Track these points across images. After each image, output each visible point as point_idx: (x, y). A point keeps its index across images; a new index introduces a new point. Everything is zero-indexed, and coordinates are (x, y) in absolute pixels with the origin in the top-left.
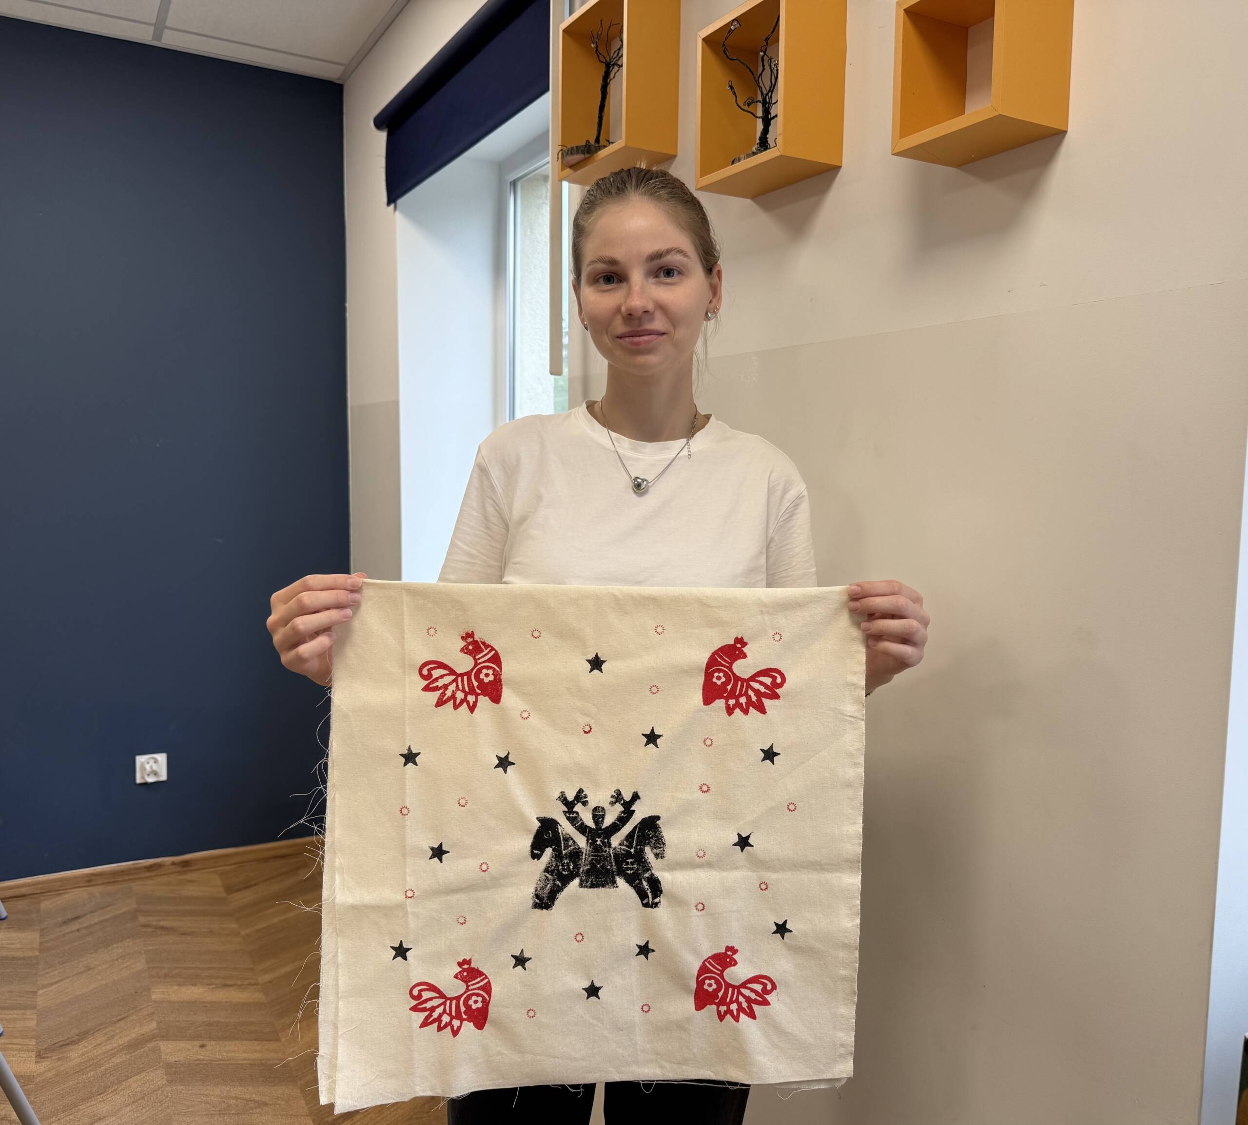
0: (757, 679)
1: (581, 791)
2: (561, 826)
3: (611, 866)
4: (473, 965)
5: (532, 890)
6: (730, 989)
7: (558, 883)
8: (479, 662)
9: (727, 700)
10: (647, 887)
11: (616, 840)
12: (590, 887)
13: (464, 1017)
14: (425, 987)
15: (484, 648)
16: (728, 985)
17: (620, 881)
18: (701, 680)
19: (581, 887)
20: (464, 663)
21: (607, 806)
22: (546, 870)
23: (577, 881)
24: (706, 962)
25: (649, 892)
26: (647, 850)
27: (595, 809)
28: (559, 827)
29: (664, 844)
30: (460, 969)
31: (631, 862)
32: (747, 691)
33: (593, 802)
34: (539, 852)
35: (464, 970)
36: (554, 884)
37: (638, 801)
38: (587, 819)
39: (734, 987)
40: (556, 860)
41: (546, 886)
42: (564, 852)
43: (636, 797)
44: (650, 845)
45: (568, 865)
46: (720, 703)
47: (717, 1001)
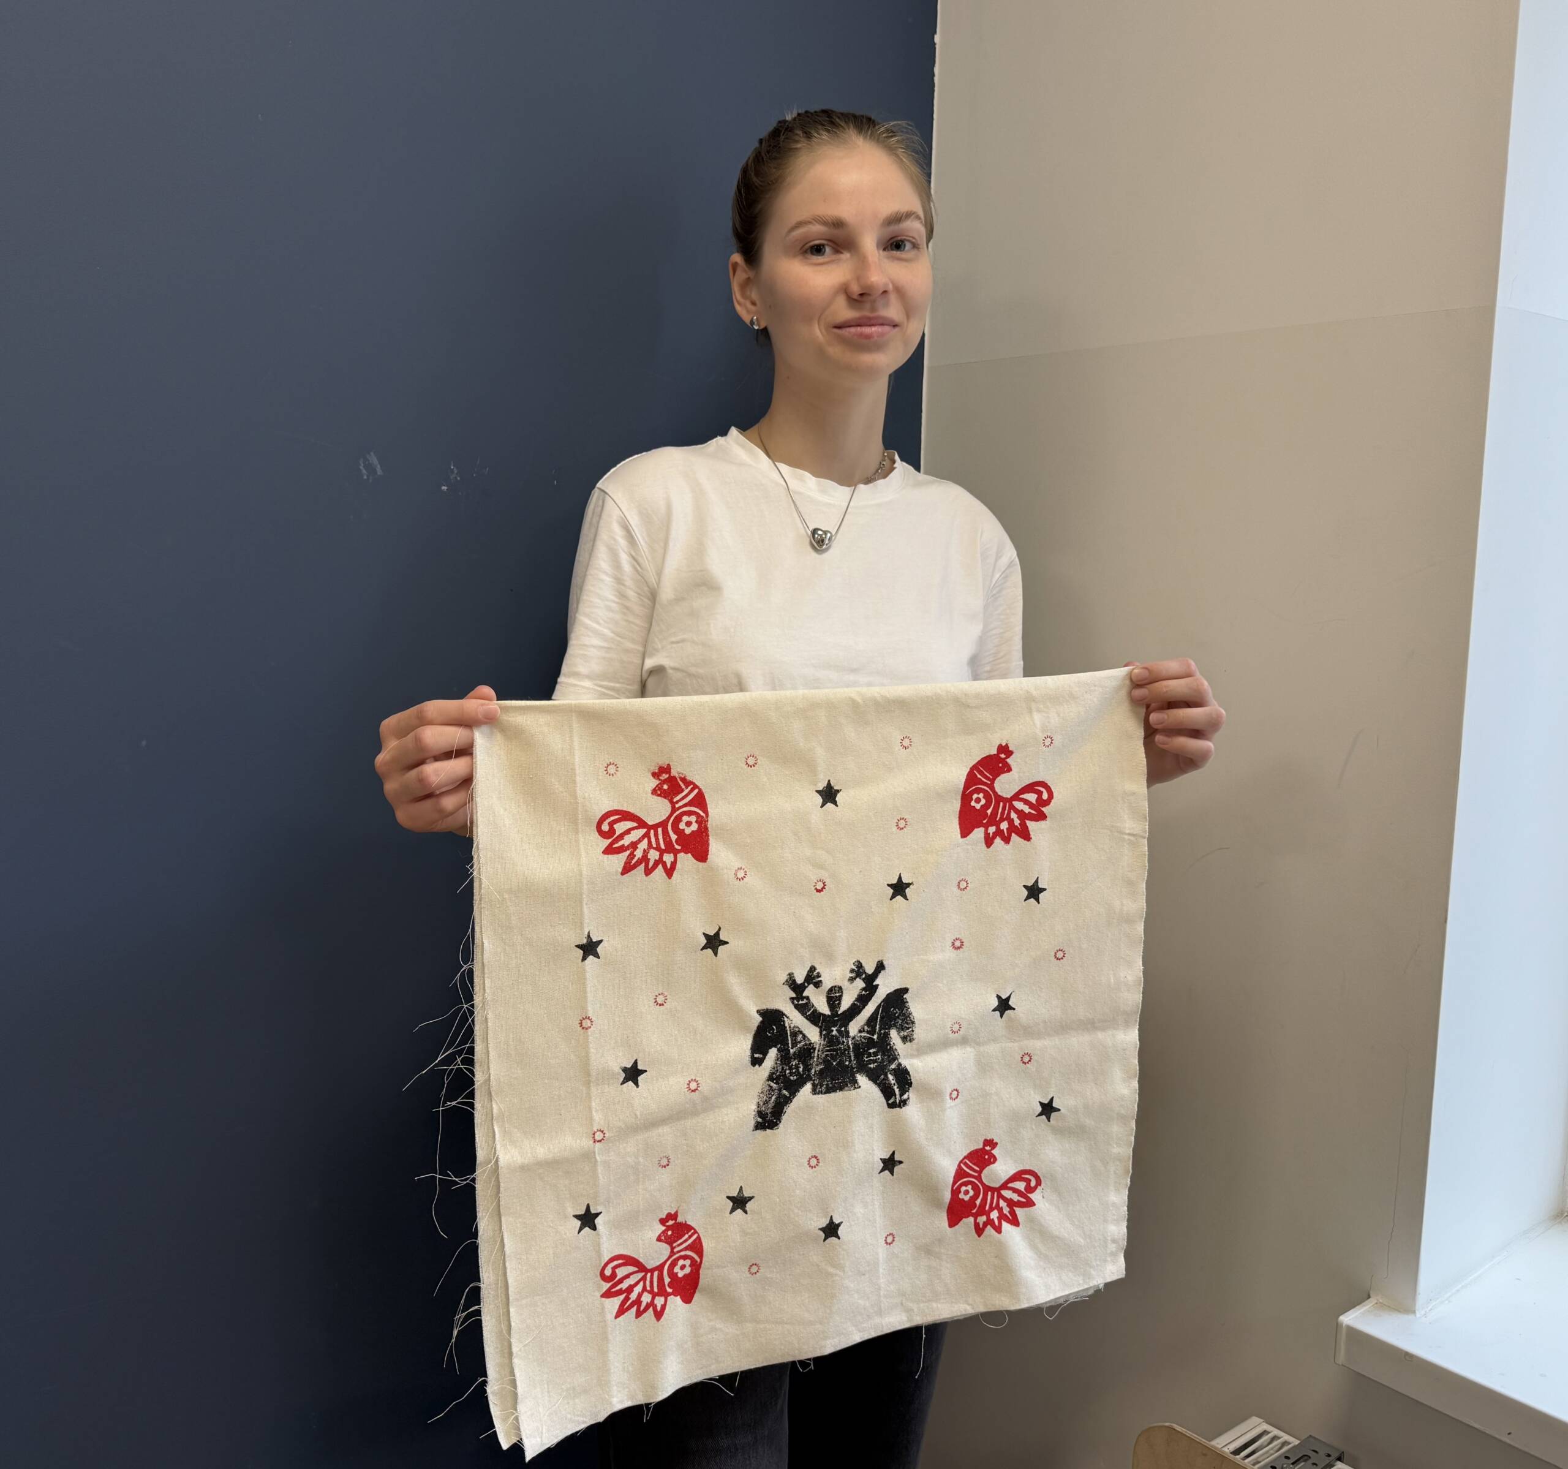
0: (1021, 796)
1: (812, 969)
2: (787, 1017)
3: (850, 1061)
4: (680, 1219)
5: (754, 1107)
6: (990, 1193)
7: (785, 1092)
8: (677, 806)
9: (986, 827)
10: (893, 1082)
11: (855, 1027)
12: (825, 1093)
13: (669, 1290)
14: (620, 1262)
15: (683, 787)
16: (988, 1189)
17: (862, 1079)
18: (957, 805)
19: (815, 1094)
20: (656, 810)
21: (845, 985)
22: (771, 1078)
23: (808, 1086)
24: (962, 1165)
25: (895, 1087)
26: (893, 1033)
27: (831, 990)
28: (786, 1019)
29: (913, 1023)
30: (664, 1228)
31: (874, 1053)
32: (1009, 813)
33: (828, 980)
34: (761, 1056)
35: (668, 1228)
36: (779, 1094)
37: (882, 972)
38: (821, 1004)
39: (993, 1190)
40: (782, 1063)
41: (771, 1098)
42: (792, 1051)
43: (880, 967)
44: (896, 1026)
45: (797, 1067)
46: (978, 833)
47: (974, 1211)
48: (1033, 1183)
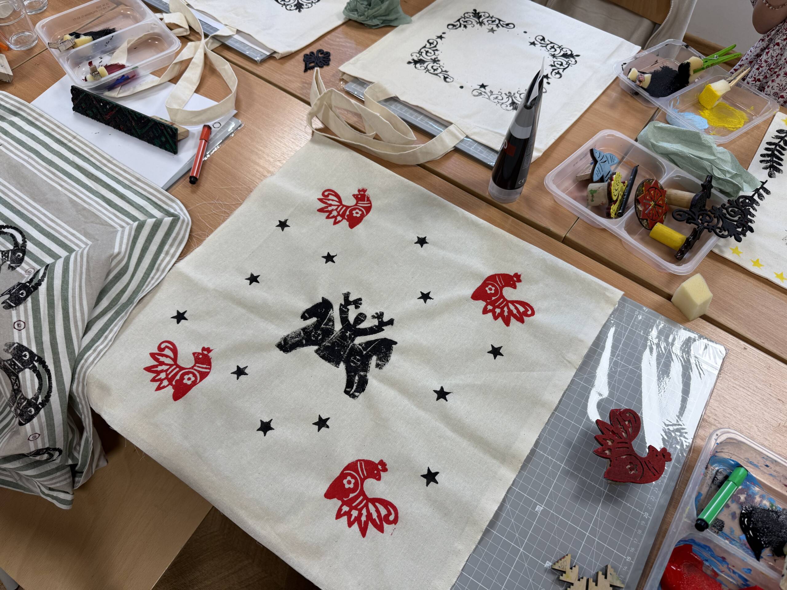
0: (515, 304)
9: (488, 304)
13: (174, 383)
14: (171, 346)
32: (504, 307)
35: (202, 354)
39: (365, 497)
48: (392, 518)
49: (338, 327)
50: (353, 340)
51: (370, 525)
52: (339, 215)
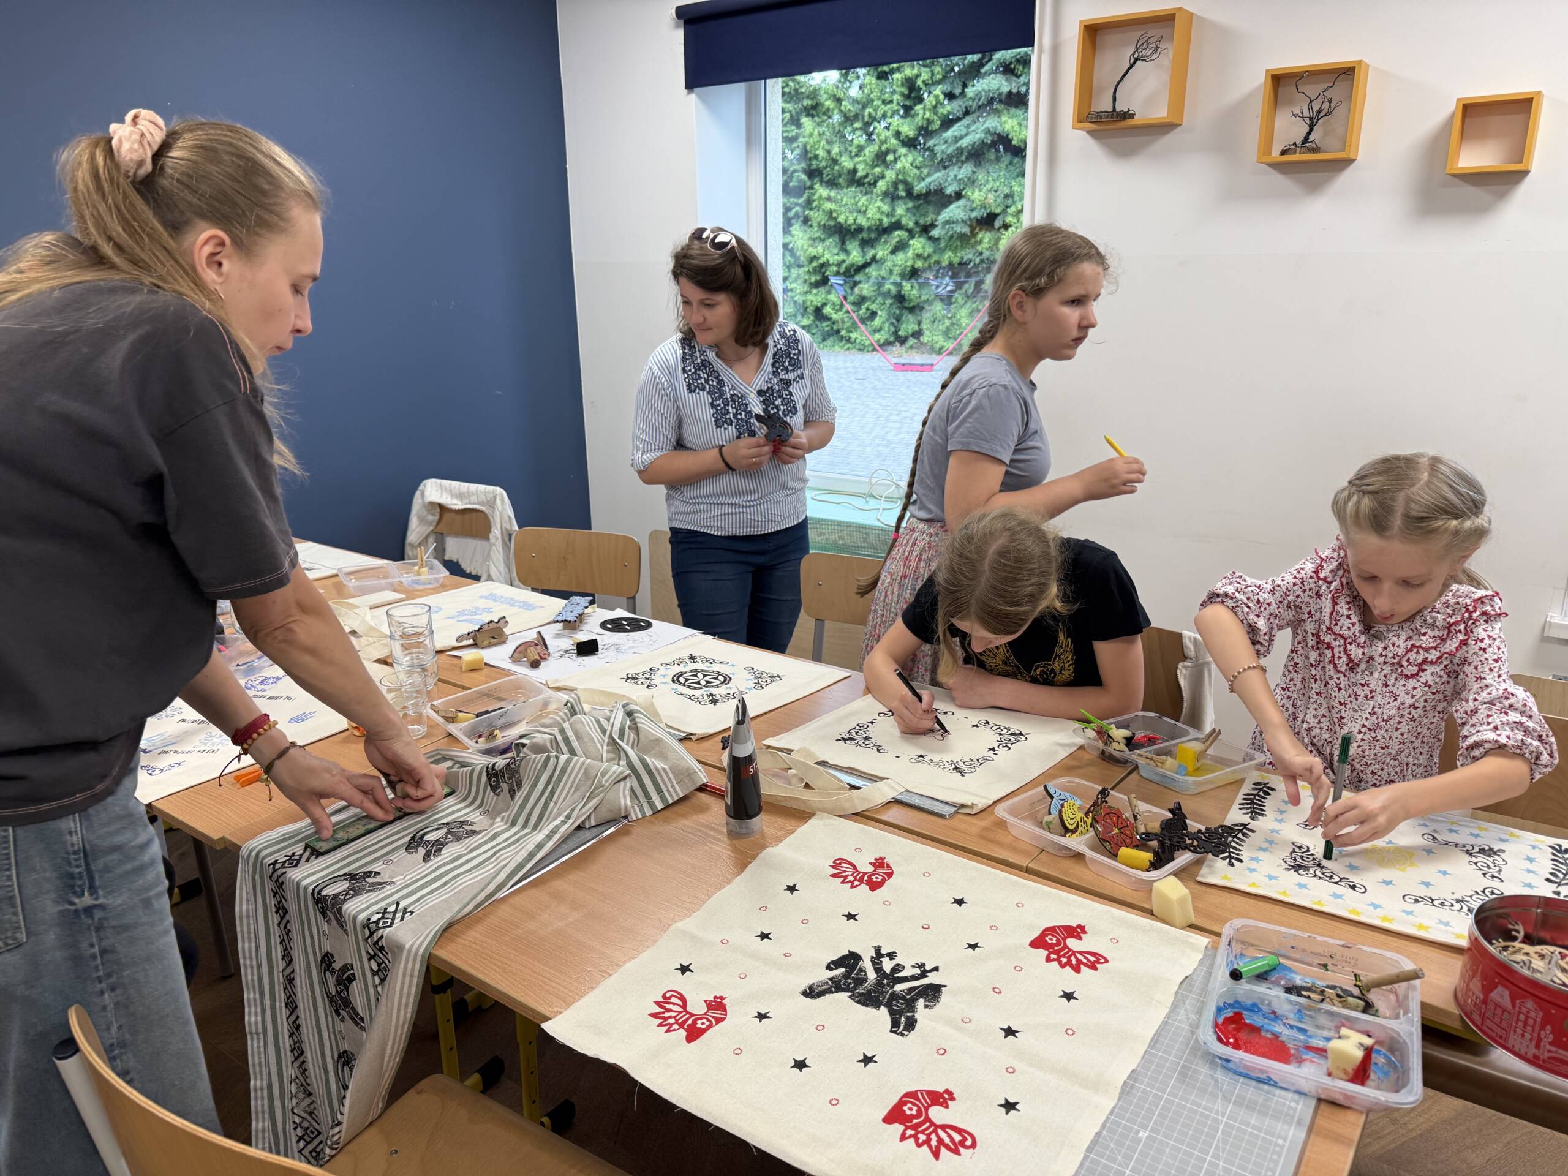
0: (1084, 954)
1: (894, 952)
2: (863, 962)
3: (884, 999)
4: (724, 1002)
5: (809, 984)
6: (928, 1124)
7: (833, 990)
8: (877, 871)
9: (1050, 953)
10: (903, 1022)
11: (899, 988)
12: (856, 1002)
13: (686, 1027)
14: (678, 995)
15: (885, 867)
16: (928, 1120)
17: (884, 1010)
18: (1035, 933)
19: (850, 998)
21: (908, 965)
22: (831, 979)
23: (849, 994)
24: (918, 1093)
25: (902, 1025)
26: (921, 1001)
27: (898, 964)
28: (861, 962)
29: (938, 1003)
30: (713, 1000)
31: (901, 1003)
32: (1070, 956)
33: (900, 960)
34: (834, 968)
35: (715, 1001)
36: (829, 988)
37: (935, 973)
38: (887, 966)
39: (932, 1124)
40: (843, 978)
41: (823, 986)
42: (853, 975)
43: (935, 970)
44: (925, 1000)
45: (850, 984)
46: (1043, 952)
47: (908, 1124)
48: (969, 1143)
49: (872, 975)
50: (892, 987)
51: (943, 1150)
52: (855, 879)
